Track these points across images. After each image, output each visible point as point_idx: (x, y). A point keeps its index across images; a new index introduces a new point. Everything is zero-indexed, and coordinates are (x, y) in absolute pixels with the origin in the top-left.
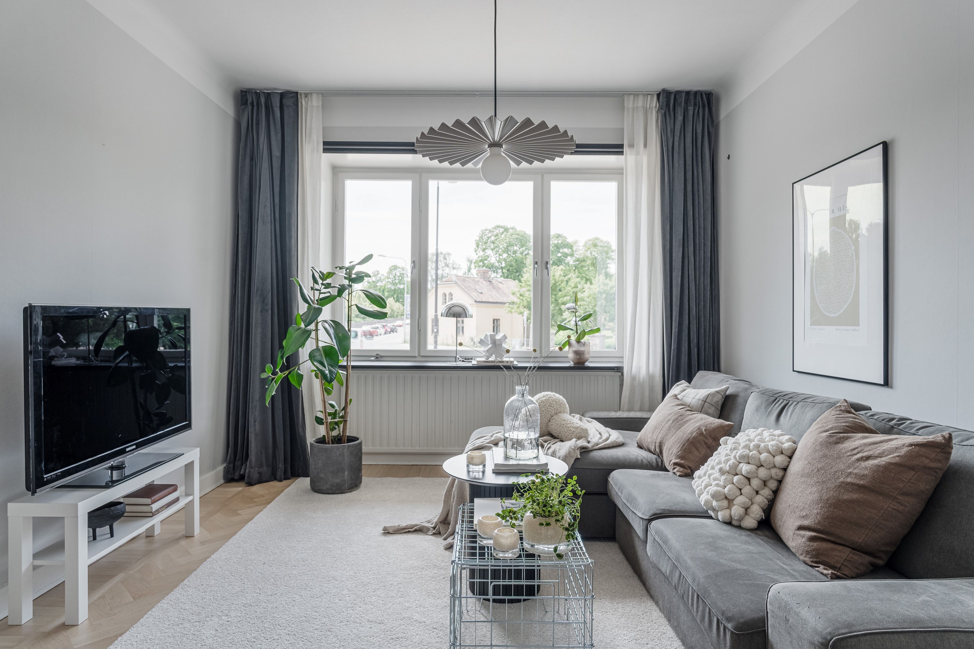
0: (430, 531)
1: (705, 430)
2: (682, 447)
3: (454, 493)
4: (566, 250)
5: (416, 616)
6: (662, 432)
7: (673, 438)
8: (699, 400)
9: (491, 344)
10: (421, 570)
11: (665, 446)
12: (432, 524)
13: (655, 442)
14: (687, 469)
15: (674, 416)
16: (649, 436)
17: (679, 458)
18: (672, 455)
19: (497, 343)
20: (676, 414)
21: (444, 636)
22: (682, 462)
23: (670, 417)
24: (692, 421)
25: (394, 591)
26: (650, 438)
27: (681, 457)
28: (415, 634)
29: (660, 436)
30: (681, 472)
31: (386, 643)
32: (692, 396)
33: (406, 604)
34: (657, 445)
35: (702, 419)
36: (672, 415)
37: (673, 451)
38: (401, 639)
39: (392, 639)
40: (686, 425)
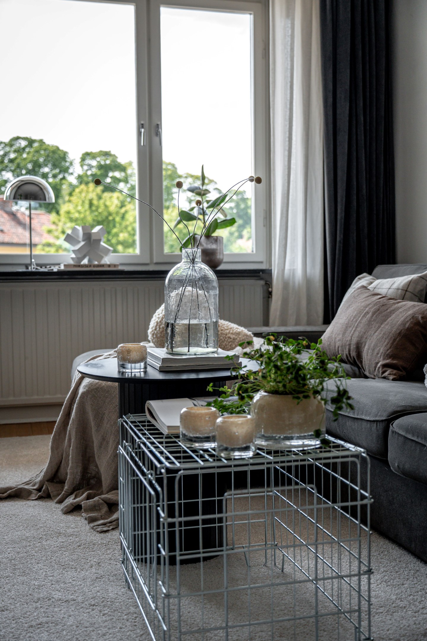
0: (33, 495)
1: (422, 318)
2: (392, 343)
3: (70, 434)
4: (117, 174)
5: (57, 595)
6: (359, 329)
7: (376, 334)
8: (398, 289)
9: (83, 241)
10: (39, 541)
11: (366, 347)
12: (34, 485)
13: (350, 345)
14: (401, 371)
15: (373, 307)
16: (338, 339)
17: (390, 358)
18: (379, 355)
19: (93, 238)
20: (374, 305)
21: (112, 612)
22: (395, 362)
23: (367, 309)
24: (400, 310)
25: (7, 569)
26: (339, 340)
27: (392, 356)
28: (66, 616)
29: (357, 334)
30: (395, 375)
31: (24, 633)
32: (387, 286)
33: (33, 582)
34: (353, 347)
35: (414, 306)
36: (370, 306)
37: (379, 350)
38: (46, 625)
39: (32, 626)
40: (393, 316)
